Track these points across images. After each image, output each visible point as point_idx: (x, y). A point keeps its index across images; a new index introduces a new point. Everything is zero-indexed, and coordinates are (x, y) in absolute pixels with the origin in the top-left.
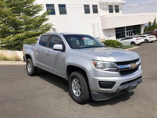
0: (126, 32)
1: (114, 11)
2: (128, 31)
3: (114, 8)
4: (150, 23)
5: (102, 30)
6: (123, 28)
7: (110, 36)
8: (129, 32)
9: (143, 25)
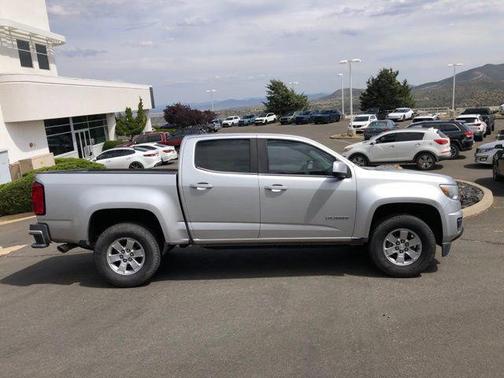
0: (73, 132)
1: (36, 64)
2: (79, 131)
3: (34, 52)
4: (128, 111)
5: (4, 126)
6: (66, 120)
7: (31, 145)
8: (82, 133)
9: (112, 114)
